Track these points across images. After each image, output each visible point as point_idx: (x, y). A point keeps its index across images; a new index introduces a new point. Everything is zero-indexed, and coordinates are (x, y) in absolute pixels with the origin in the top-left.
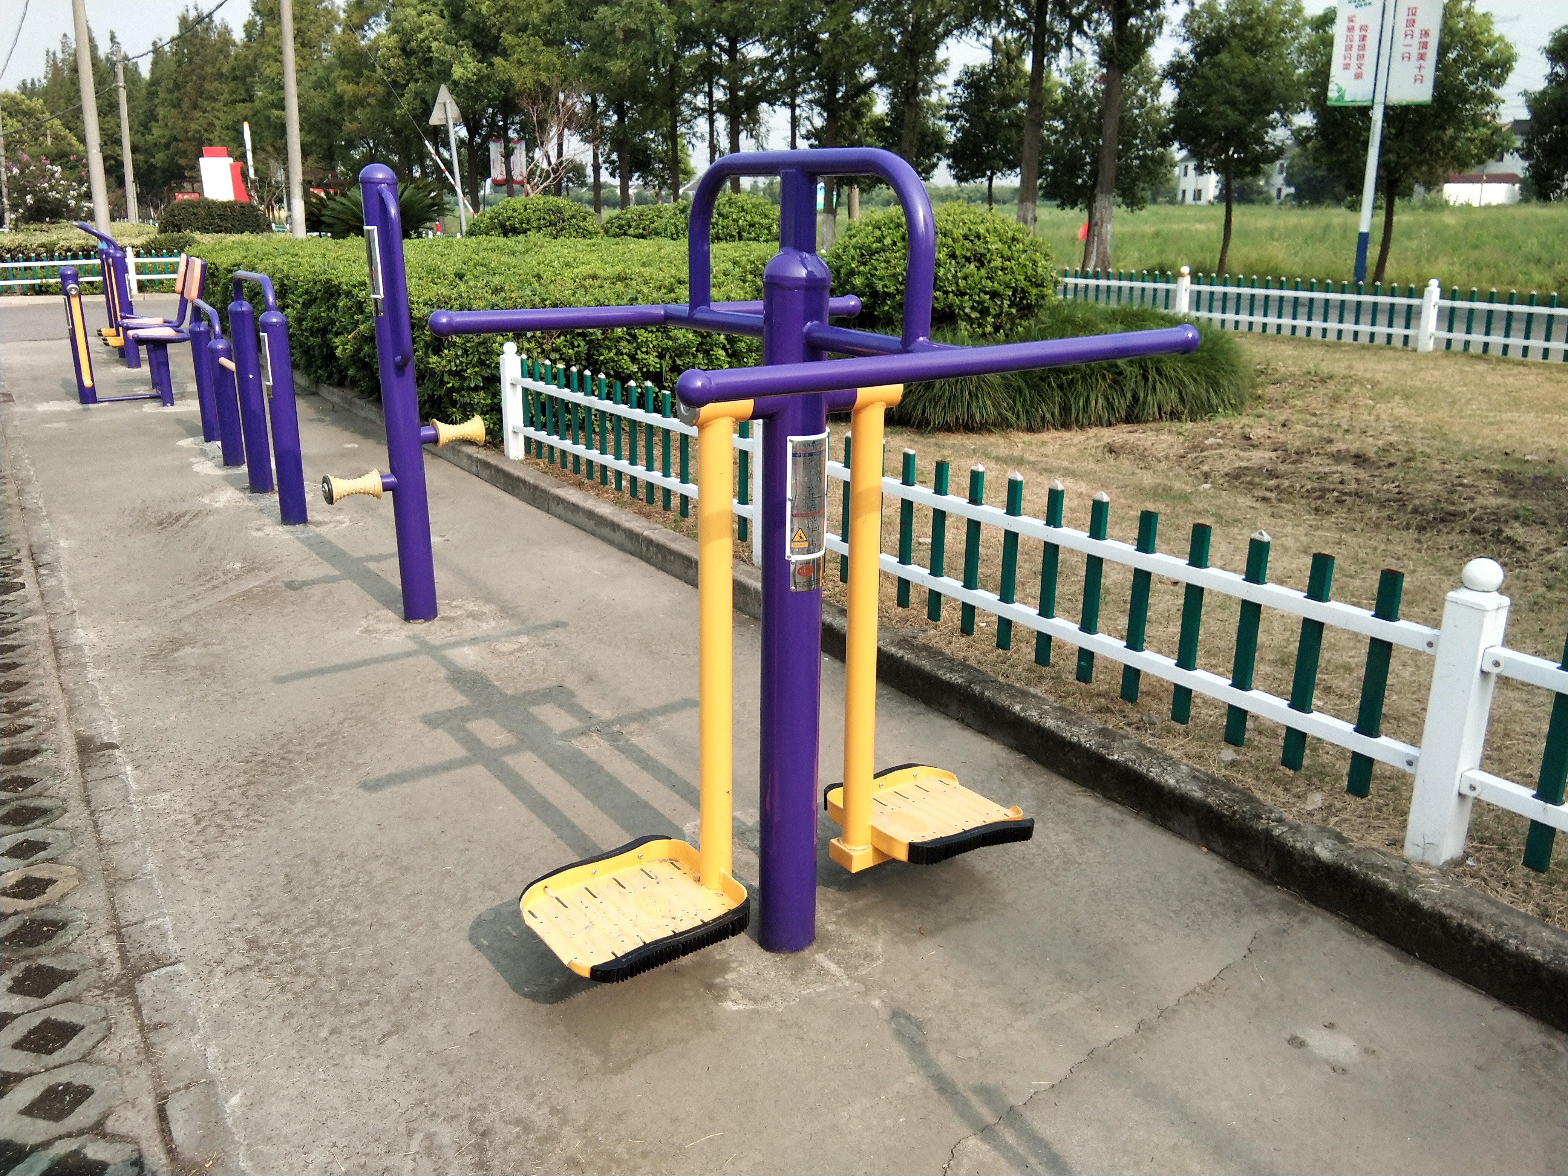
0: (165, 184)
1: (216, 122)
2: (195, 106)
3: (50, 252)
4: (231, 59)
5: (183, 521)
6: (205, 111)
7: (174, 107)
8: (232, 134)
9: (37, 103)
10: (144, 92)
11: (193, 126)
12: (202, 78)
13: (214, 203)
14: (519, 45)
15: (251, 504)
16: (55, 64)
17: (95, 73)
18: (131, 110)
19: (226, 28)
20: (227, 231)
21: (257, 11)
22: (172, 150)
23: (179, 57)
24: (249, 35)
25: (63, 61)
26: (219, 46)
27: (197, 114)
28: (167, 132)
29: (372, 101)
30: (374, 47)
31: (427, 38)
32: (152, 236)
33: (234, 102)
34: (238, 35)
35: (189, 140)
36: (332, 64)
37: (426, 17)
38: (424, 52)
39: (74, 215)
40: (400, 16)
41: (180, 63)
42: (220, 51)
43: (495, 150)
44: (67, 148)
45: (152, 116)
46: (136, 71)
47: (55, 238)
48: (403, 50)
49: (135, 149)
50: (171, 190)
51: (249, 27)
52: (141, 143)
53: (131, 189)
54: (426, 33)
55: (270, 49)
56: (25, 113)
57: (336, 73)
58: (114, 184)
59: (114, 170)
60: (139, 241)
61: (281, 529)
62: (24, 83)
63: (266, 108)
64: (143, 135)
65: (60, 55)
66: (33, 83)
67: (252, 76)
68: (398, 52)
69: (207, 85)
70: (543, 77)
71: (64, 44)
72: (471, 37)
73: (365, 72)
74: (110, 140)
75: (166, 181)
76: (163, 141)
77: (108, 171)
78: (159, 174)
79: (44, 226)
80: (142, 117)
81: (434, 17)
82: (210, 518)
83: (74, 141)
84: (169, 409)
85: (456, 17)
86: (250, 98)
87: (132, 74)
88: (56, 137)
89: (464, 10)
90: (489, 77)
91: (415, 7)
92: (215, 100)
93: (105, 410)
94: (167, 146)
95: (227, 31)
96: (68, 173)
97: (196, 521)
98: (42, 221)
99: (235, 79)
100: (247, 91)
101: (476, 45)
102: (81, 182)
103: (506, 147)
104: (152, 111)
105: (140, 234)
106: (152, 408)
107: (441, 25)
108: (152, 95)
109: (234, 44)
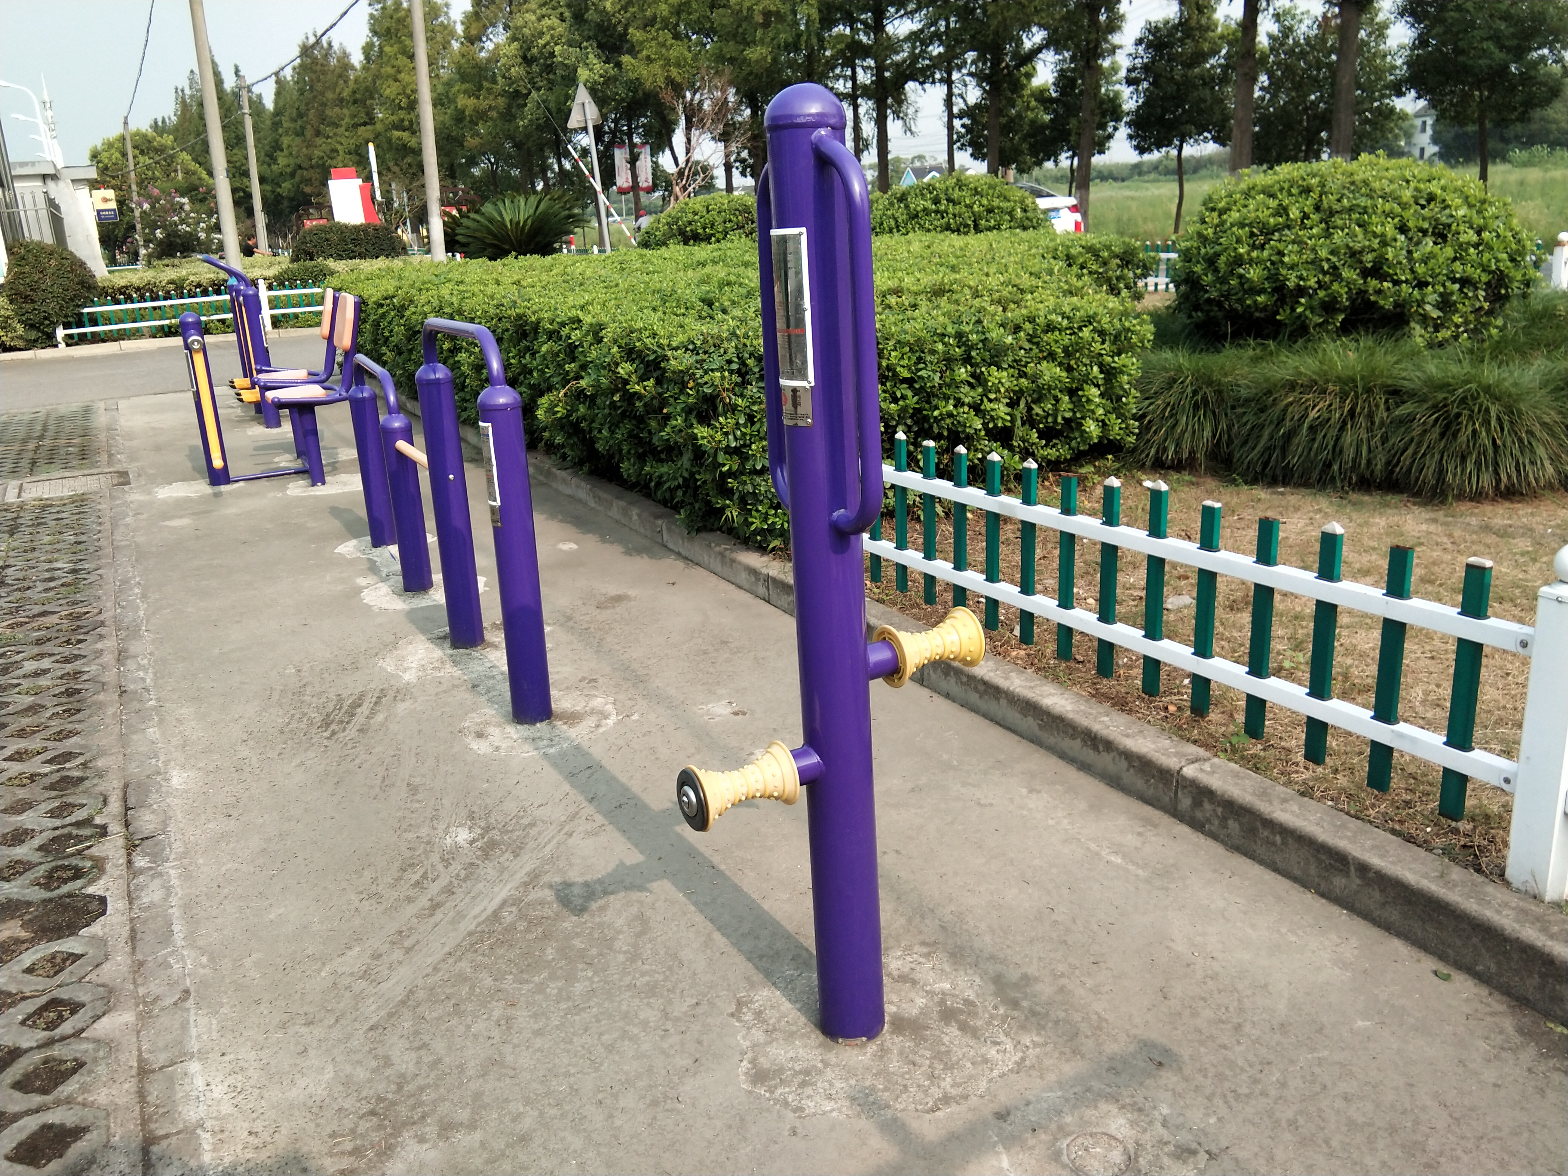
0: (291, 213)
1: (339, 147)
2: (318, 133)
3: (179, 289)
4: (351, 84)
5: (360, 718)
6: (328, 137)
7: (297, 135)
8: (355, 158)
9: (168, 140)
10: (268, 122)
11: (317, 153)
12: (324, 104)
13: (346, 227)
14: (647, 40)
15: (456, 672)
16: (184, 102)
17: (221, 106)
18: (257, 140)
19: (344, 52)
20: (362, 256)
21: (375, 32)
22: (297, 178)
23: (301, 85)
24: (367, 58)
25: (192, 97)
26: (338, 71)
27: (319, 141)
28: (292, 161)
29: (494, 114)
30: (495, 58)
31: (548, 43)
32: (284, 266)
33: (356, 126)
34: (357, 58)
35: (312, 167)
36: (450, 80)
37: (546, 22)
38: (546, 59)
39: (205, 248)
40: (520, 22)
41: (302, 92)
42: (340, 76)
43: (620, 156)
44: (197, 182)
45: (277, 146)
46: (261, 103)
47: (184, 273)
48: (524, 57)
49: (262, 180)
50: (299, 217)
51: (367, 49)
52: (268, 174)
53: (260, 219)
54: (547, 38)
55: (389, 70)
56: (156, 150)
57: (457, 88)
58: (243, 215)
59: (242, 201)
60: (271, 273)
61: (516, 731)
62: (156, 122)
63: (387, 130)
64: (269, 165)
65: (188, 92)
66: (164, 121)
67: (372, 98)
68: (519, 60)
69: (329, 112)
70: (674, 72)
71: (192, 81)
72: (595, 37)
73: (485, 84)
74: (238, 172)
75: (295, 209)
76: (288, 170)
77: (237, 203)
78: (286, 203)
79: (176, 261)
80: (267, 148)
81: (555, 21)
82: (402, 708)
83: (204, 175)
84: (320, 490)
85: (579, 18)
86: (370, 120)
87: (257, 105)
88: (187, 172)
89: (587, 9)
90: (615, 79)
91: (534, 12)
92: (337, 126)
93: (239, 494)
94: (293, 175)
95: (345, 55)
96: (198, 206)
97: (380, 717)
98: (173, 256)
99: (355, 102)
100: (368, 114)
101: (600, 46)
102: (210, 216)
103: (631, 153)
104: (276, 141)
105: (271, 265)
106: (298, 488)
107: (561, 28)
108: (276, 125)
109: (353, 68)
